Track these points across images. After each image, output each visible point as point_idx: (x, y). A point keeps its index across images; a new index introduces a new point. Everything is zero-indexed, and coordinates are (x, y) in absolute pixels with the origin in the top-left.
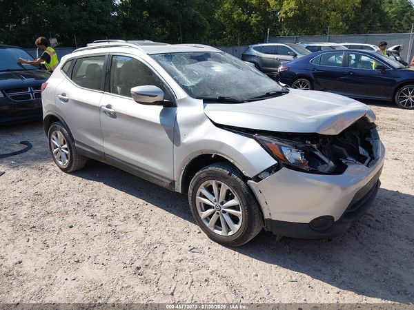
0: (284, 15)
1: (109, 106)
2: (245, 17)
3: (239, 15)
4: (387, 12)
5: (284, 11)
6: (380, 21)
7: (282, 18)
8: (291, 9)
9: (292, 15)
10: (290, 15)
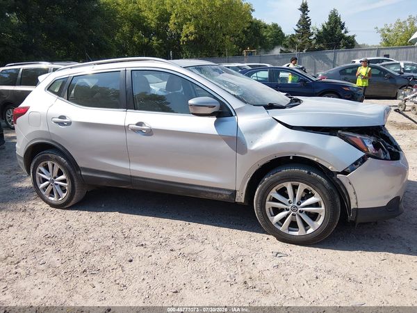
0: (185, 39)
1: (140, 124)
2: (146, 40)
3: (140, 38)
4: (266, 36)
5: (184, 34)
6: (261, 44)
7: (183, 41)
8: (191, 33)
9: (192, 38)
10: (191, 38)
